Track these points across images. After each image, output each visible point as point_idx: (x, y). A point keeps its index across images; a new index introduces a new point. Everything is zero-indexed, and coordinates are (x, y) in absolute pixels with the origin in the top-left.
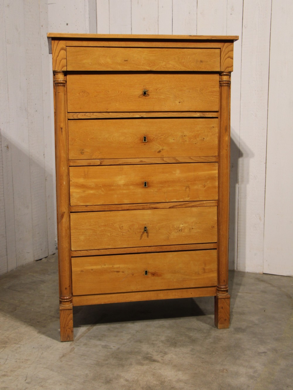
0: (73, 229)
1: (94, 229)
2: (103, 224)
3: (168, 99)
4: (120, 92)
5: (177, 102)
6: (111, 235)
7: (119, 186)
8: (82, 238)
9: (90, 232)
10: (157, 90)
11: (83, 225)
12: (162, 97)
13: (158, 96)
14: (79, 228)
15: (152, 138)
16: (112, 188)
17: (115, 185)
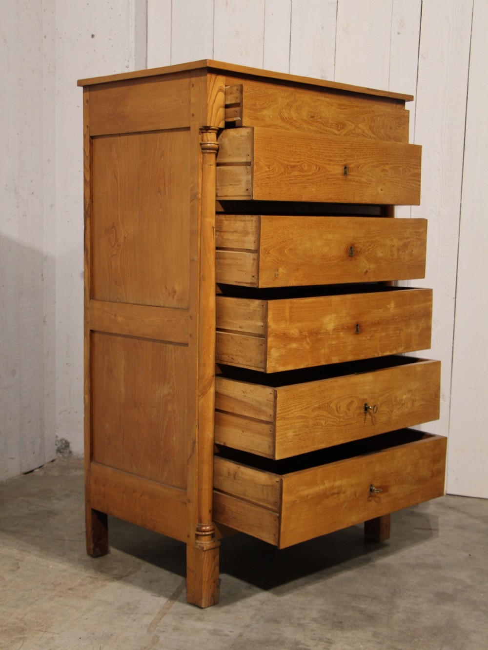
0: (279, 420)
1: (306, 415)
2: (317, 405)
3: (370, 184)
4: (318, 167)
5: (379, 189)
6: (326, 424)
7: (327, 333)
8: (290, 434)
9: (301, 422)
10: (358, 167)
11: (292, 410)
12: (364, 179)
13: (360, 178)
14: (287, 417)
15: (359, 249)
16: (320, 336)
17: (322, 331)
